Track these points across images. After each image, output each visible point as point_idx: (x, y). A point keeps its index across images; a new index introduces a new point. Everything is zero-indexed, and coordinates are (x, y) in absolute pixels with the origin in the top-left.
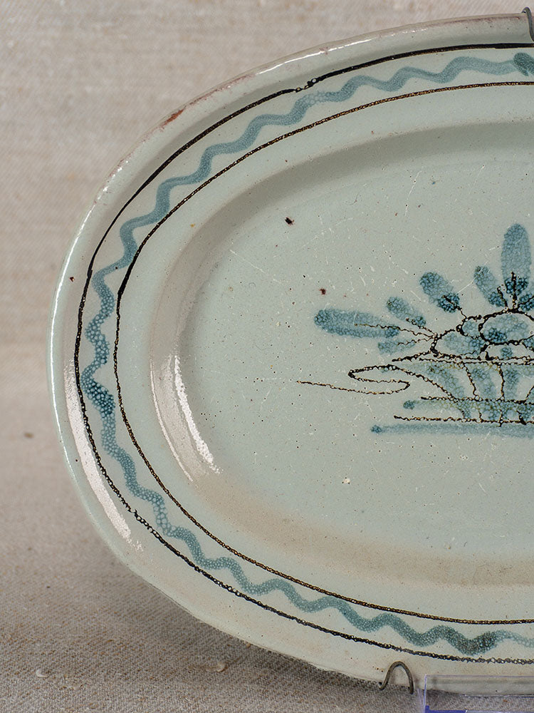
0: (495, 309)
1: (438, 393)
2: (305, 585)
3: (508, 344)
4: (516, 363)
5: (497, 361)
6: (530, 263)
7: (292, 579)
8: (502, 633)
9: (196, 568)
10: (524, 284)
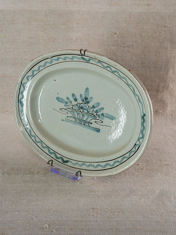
0: (82, 102)
1: (72, 116)
2: (44, 143)
3: (84, 109)
4: (85, 113)
5: (82, 112)
6: (89, 95)
8: (70, 161)
10: (87, 99)
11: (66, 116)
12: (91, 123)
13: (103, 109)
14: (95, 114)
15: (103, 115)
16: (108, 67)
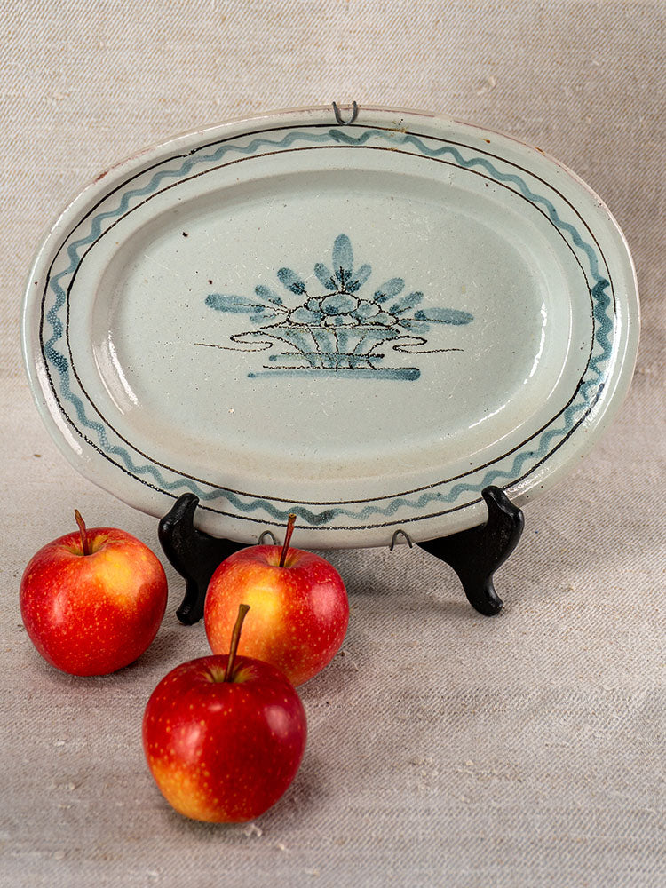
0: (329, 292)
1: (293, 350)
2: (204, 482)
3: (339, 315)
4: (346, 328)
5: (333, 327)
6: (353, 261)
7: (194, 479)
8: (338, 510)
9: (129, 473)
10: (349, 275)
11: (263, 358)
12: (379, 356)
13: (418, 296)
14: (390, 321)
15: (420, 316)
16: (444, 150)
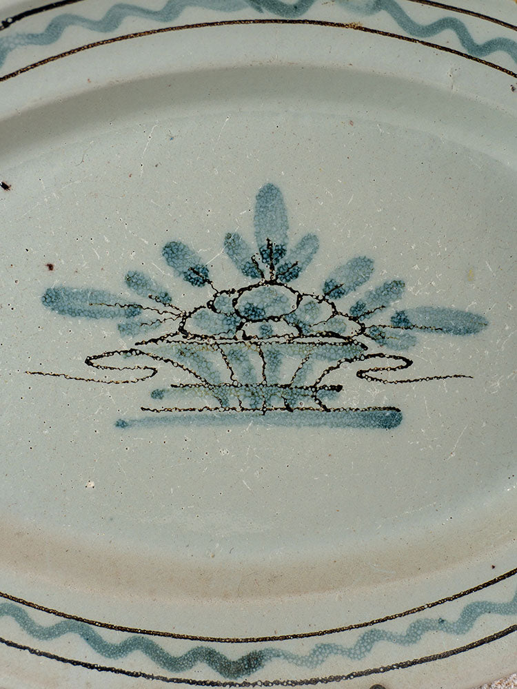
0: (250, 281)
1: (190, 379)
2: (40, 608)
3: (267, 321)
4: (278, 342)
5: (256, 340)
6: (288, 228)
7: (24, 602)
8: (270, 651)
10: (281, 252)
11: (140, 394)
12: (333, 388)
13: (395, 287)
14: (351, 328)
15: (401, 320)
16: (442, 24)
